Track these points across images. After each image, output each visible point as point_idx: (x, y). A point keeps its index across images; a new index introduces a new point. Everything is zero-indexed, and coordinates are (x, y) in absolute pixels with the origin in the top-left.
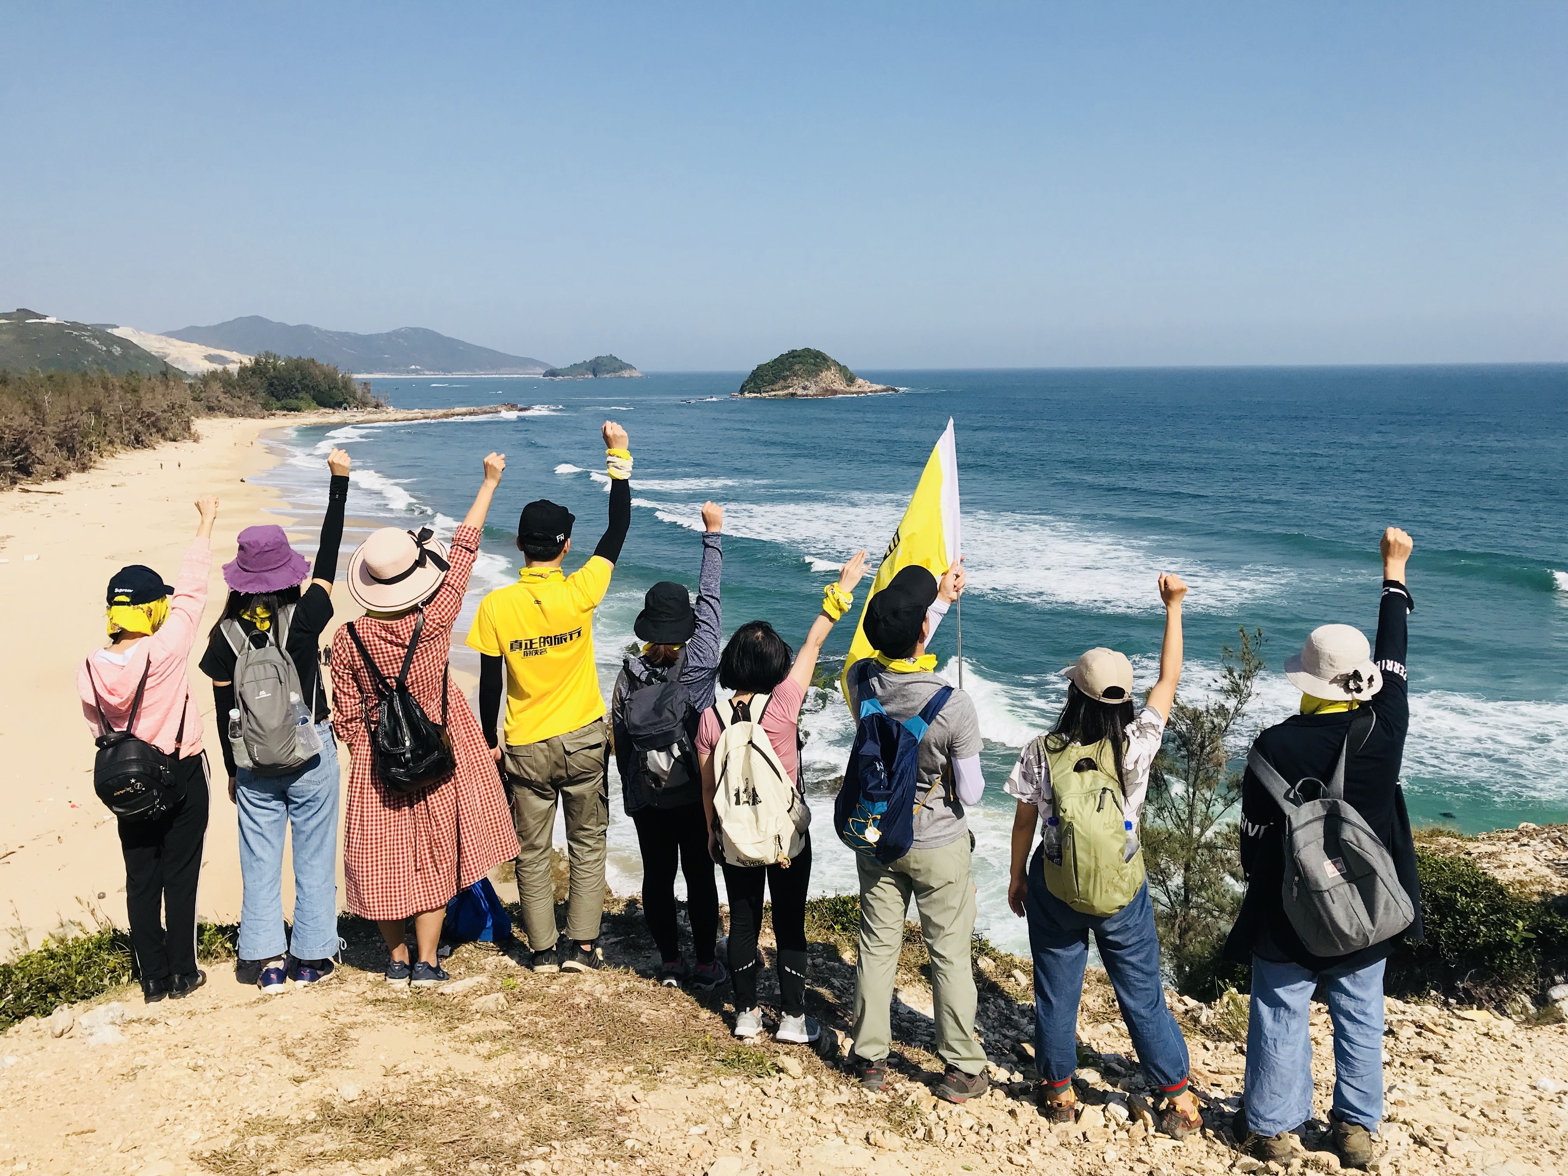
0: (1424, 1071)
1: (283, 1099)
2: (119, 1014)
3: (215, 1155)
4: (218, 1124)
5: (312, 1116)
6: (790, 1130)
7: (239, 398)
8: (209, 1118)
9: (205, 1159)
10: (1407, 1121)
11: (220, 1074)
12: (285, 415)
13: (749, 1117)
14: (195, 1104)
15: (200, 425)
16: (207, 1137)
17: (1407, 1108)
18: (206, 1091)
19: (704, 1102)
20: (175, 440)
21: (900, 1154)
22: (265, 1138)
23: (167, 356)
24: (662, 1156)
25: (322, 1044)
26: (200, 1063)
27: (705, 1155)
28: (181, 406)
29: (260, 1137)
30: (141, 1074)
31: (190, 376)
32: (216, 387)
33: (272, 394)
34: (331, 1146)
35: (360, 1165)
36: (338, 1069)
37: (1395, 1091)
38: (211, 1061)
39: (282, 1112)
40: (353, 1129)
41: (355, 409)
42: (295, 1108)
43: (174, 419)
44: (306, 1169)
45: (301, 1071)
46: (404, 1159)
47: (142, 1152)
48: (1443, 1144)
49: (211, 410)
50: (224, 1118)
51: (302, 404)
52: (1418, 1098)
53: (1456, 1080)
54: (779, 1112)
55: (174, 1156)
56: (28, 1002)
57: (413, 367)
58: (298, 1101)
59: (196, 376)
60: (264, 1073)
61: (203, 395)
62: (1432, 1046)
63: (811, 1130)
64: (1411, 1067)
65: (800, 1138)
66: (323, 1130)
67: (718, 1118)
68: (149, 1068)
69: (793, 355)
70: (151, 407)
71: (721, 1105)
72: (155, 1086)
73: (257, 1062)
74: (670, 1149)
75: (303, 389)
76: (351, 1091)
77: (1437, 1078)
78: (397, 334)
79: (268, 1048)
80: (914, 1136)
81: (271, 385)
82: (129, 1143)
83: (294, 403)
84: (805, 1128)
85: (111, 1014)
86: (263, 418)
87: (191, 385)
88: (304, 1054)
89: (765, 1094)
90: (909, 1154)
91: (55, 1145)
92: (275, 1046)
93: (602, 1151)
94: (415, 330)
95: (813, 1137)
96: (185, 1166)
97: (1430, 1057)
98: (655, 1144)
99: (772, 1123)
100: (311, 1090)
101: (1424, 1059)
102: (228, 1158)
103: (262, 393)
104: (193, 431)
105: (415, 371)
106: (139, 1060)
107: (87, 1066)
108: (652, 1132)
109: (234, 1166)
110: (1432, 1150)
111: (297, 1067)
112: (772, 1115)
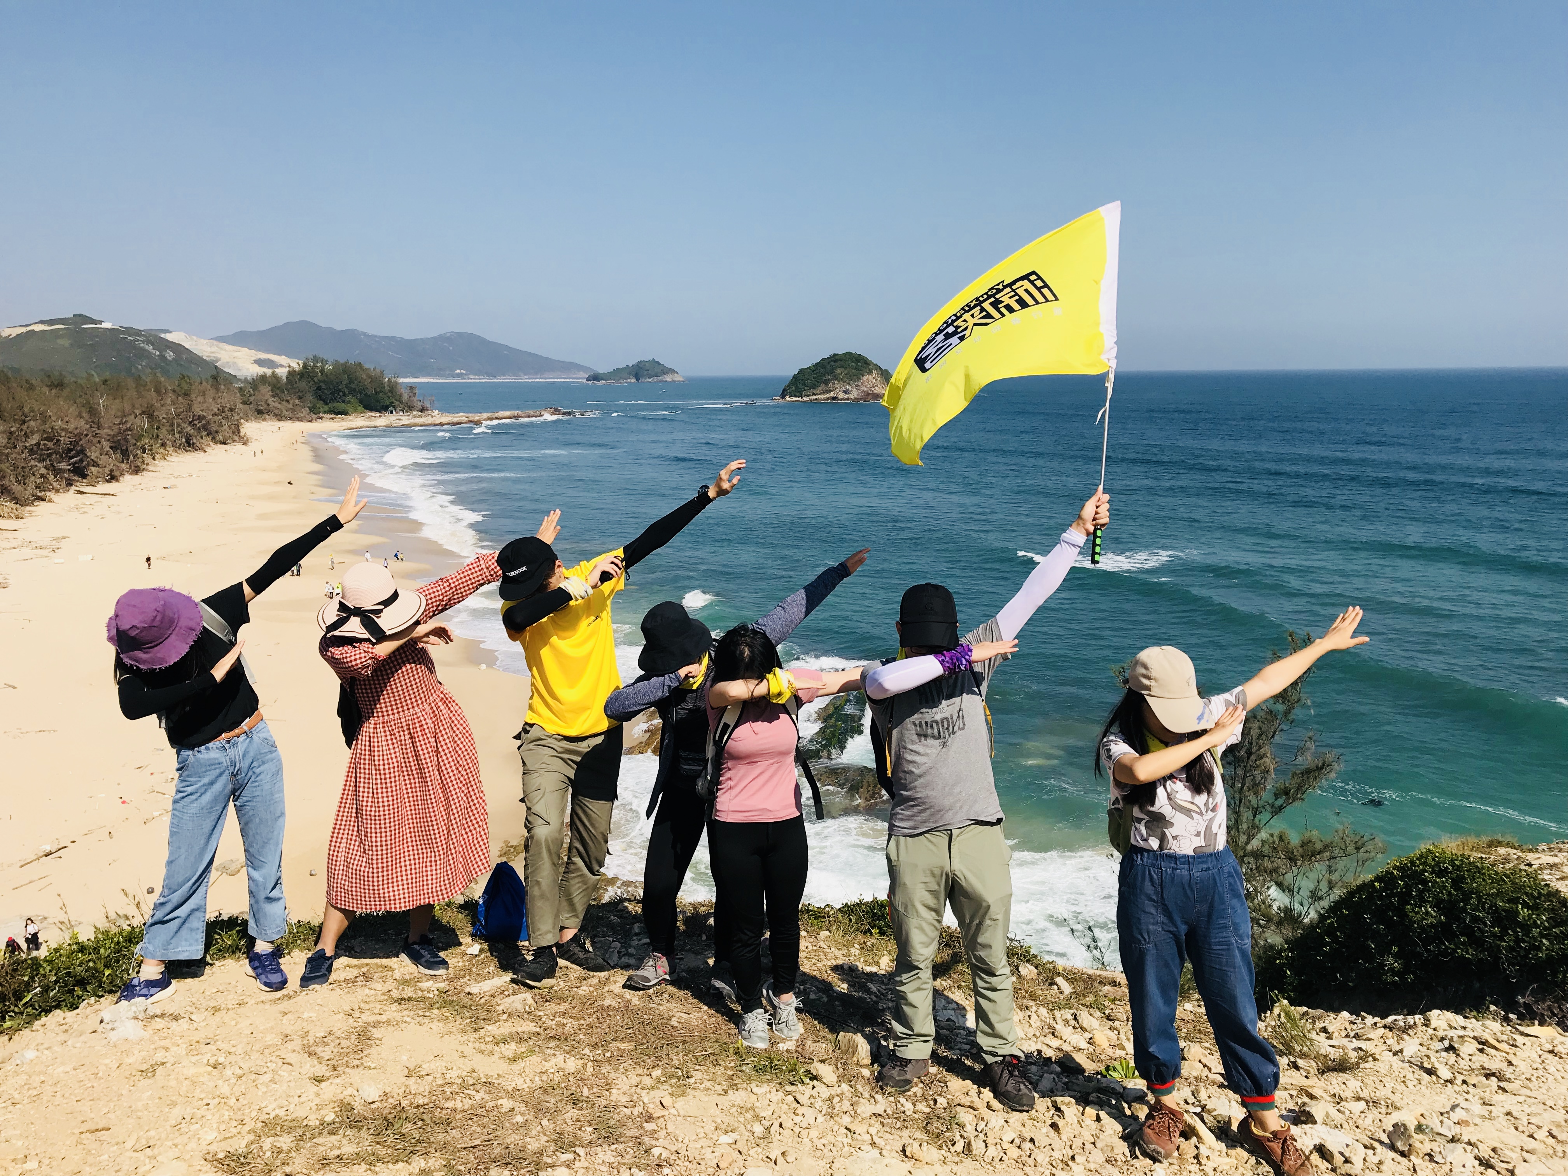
0: (1488, 1090)
1: (302, 1099)
2: (142, 1008)
3: (229, 1155)
4: (235, 1123)
5: (330, 1117)
6: (823, 1141)
7: (288, 401)
8: (226, 1117)
9: (220, 1162)
10: (1472, 1141)
11: (240, 1072)
12: (332, 418)
13: (781, 1126)
14: (213, 1102)
15: (250, 428)
16: (222, 1137)
17: (1471, 1128)
18: (225, 1089)
19: (734, 1110)
20: (224, 443)
21: (938, 1168)
22: (281, 1139)
23: (218, 360)
24: (690, 1166)
25: (345, 1043)
26: (221, 1060)
27: (735, 1165)
28: (231, 410)
29: (277, 1138)
30: (160, 1071)
31: (240, 380)
32: (265, 391)
33: (320, 398)
34: (348, 1149)
35: (377, 1169)
36: (360, 1069)
37: (1458, 1110)
38: (231, 1058)
39: (300, 1113)
40: (372, 1131)
41: (401, 413)
42: (314, 1108)
43: (224, 422)
44: (322, 1172)
45: (322, 1070)
46: (423, 1164)
47: (156, 1151)
48: (1510, 1167)
49: (260, 413)
50: (242, 1118)
51: (349, 408)
52: (1483, 1117)
53: (1521, 1099)
54: (812, 1121)
55: (188, 1157)
56: (55, 996)
57: (458, 371)
58: (317, 1101)
59: (246, 380)
60: (285, 1071)
61: (252, 399)
62: (1495, 1063)
63: (845, 1141)
64: (1474, 1085)
65: (834, 1149)
66: (341, 1132)
67: (749, 1126)
68: (168, 1065)
69: (835, 359)
70: (202, 411)
71: (751, 1112)
72: (173, 1083)
73: (278, 1060)
74: (698, 1158)
75: (350, 393)
76: (372, 1093)
77: (1501, 1097)
78: (442, 338)
79: (290, 1046)
80: (952, 1149)
81: (319, 388)
82: (144, 1142)
83: (342, 406)
84: (839, 1138)
85: (134, 1008)
86: (311, 421)
87: (241, 388)
88: (326, 1053)
89: (798, 1103)
90: (947, 1168)
91: (68, 1143)
92: (297, 1044)
93: (628, 1159)
94: (460, 335)
95: (847, 1148)
96: (199, 1168)
97: (1494, 1074)
98: (683, 1152)
99: (804, 1133)
100: (331, 1090)
101: (1487, 1076)
102: (242, 1159)
103: (310, 397)
104: (242, 434)
105: (459, 375)
106: (159, 1056)
107: (107, 1061)
108: (680, 1140)
109: (248, 1168)
110: (1498, 1173)
111: (318, 1066)
112: (804, 1125)
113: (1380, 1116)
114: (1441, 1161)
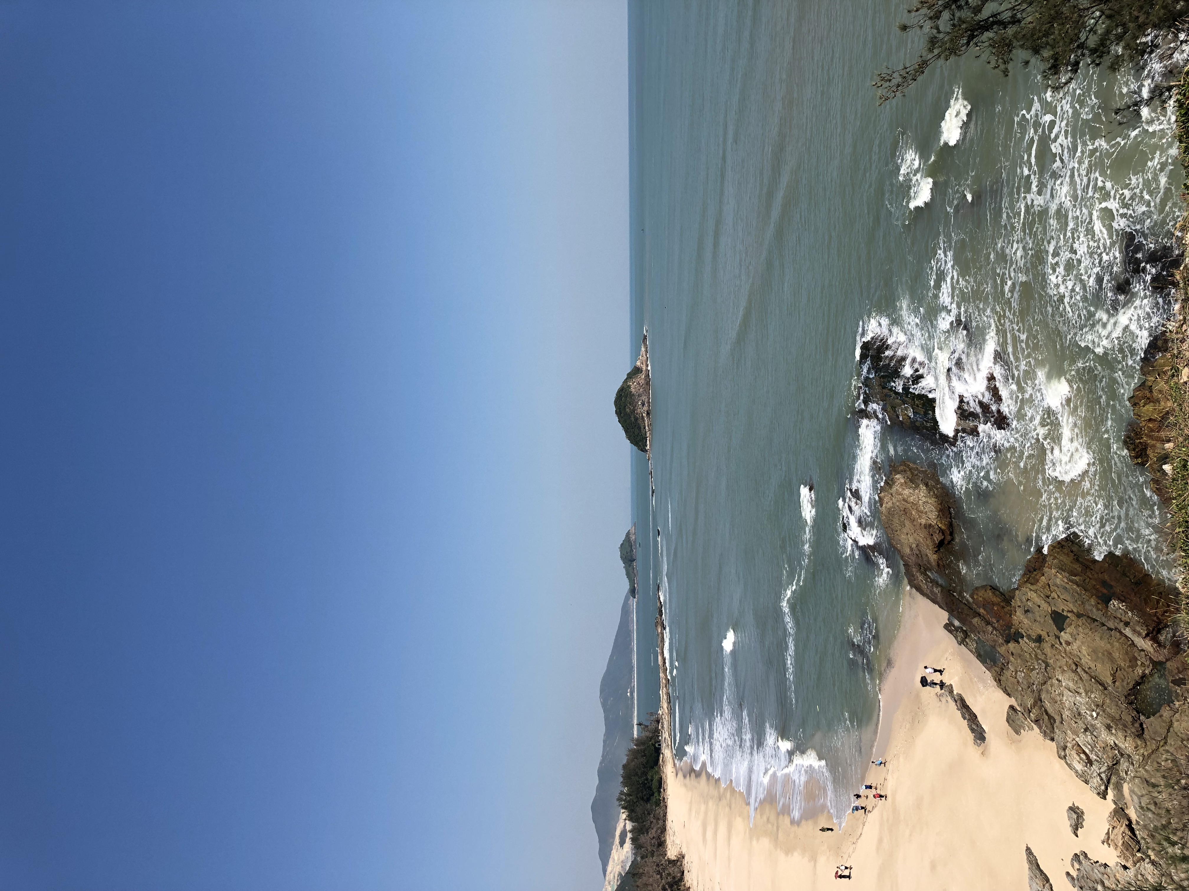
7: (651, 822)
12: (664, 790)
15: (672, 853)
20: (683, 872)
23: (620, 874)
28: (658, 865)
31: (635, 858)
32: (643, 839)
33: (648, 800)
41: (660, 738)
43: (667, 872)
49: (661, 844)
51: (656, 777)
57: (629, 694)
59: (635, 854)
61: (650, 850)
69: (619, 413)
70: (658, 886)
78: (604, 705)
81: (642, 799)
83: (655, 783)
86: (666, 807)
87: (642, 858)
94: (602, 691)
103: (648, 806)
105: (632, 693)
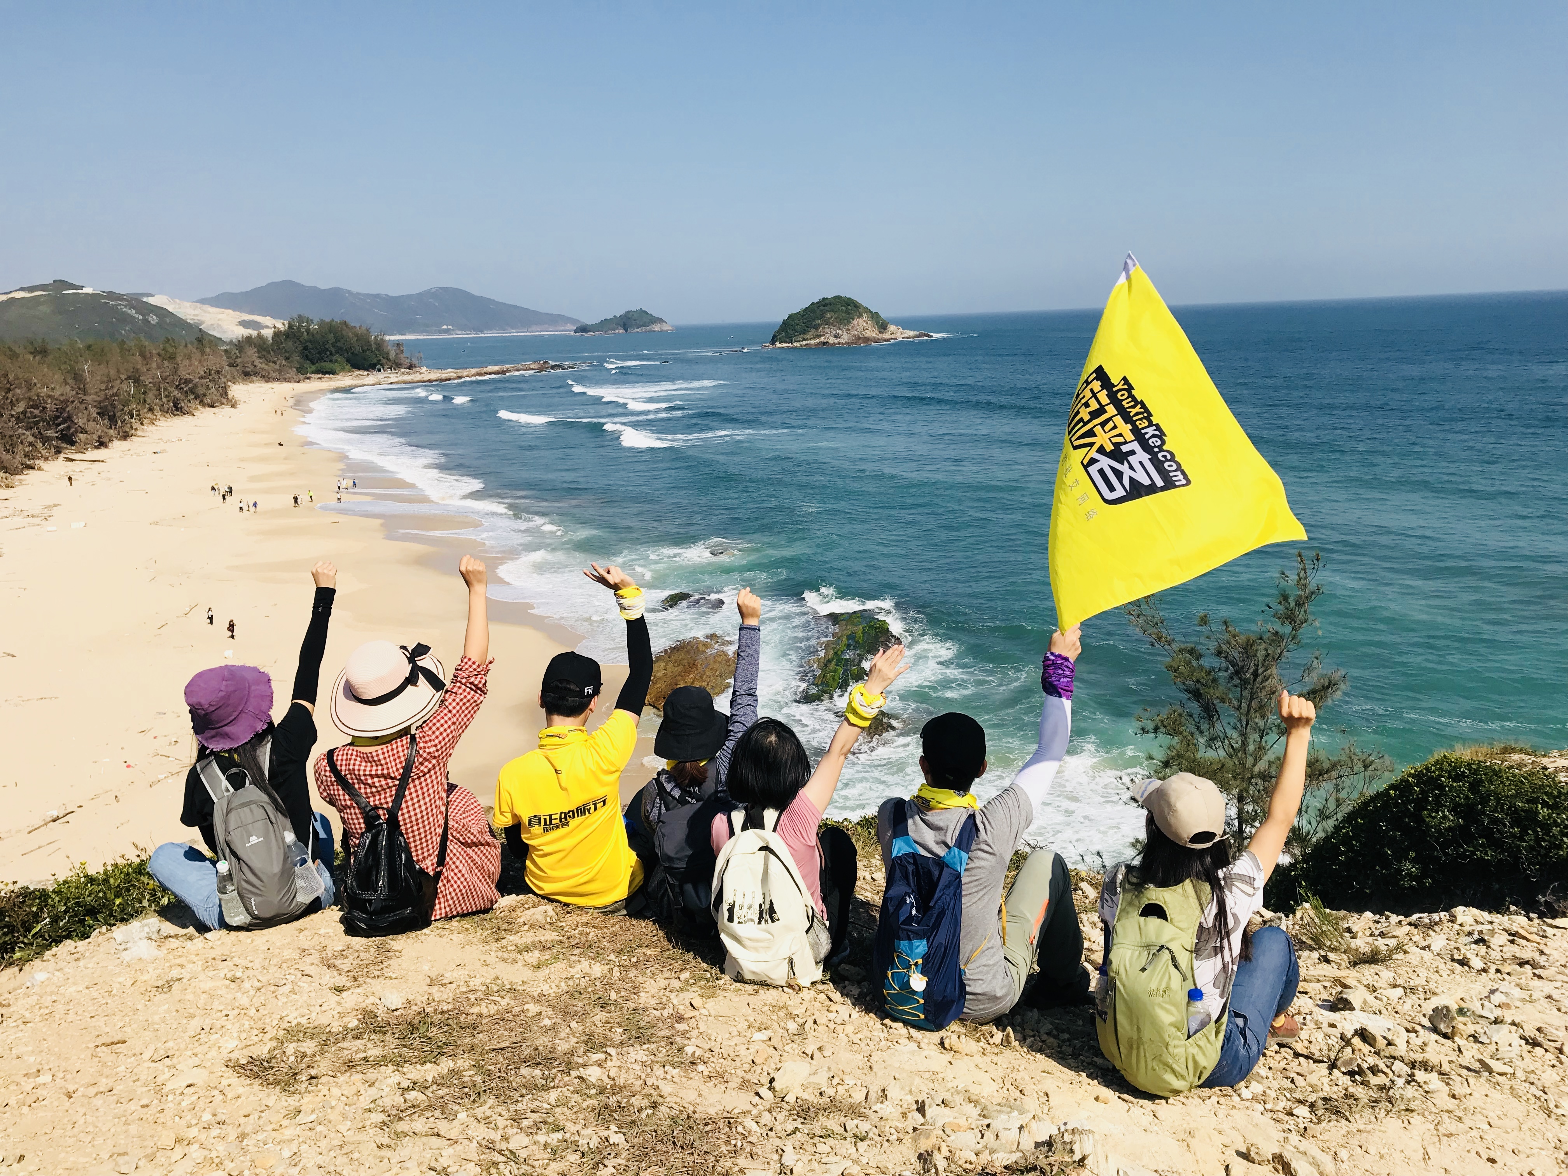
0: (1523, 977)
1: (324, 1008)
2: (155, 929)
3: (252, 1060)
4: (256, 1032)
5: (354, 1023)
6: (859, 1036)
7: (275, 362)
8: (247, 1026)
9: (242, 1067)
10: (1517, 1022)
11: (259, 985)
12: (320, 378)
13: (815, 1022)
14: (232, 1014)
15: (237, 390)
16: (243, 1045)
17: (1513, 1011)
18: (244, 1001)
19: (766, 1009)
20: (213, 406)
21: (978, 1059)
22: (304, 1044)
23: (202, 323)
24: (725, 1062)
25: (363, 955)
26: (239, 974)
27: (770, 1060)
28: (218, 372)
29: (300, 1044)
30: (176, 986)
31: (224, 342)
32: (251, 353)
33: (307, 358)
34: (374, 1052)
35: (405, 1070)
36: (381, 979)
37: (1497, 994)
38: (250, 973)
39: (323, 1020)
40: (397, 1036)
41: (389, 371)
42: (337, 1016)
43: (211, 385)
44: (348, 1074)
45: (341, 981)
46: (451, 1064)
47: (175, 1060)
48: (1558, 1045)
49: (247, 375)
50: (263, 1026)
51: (336, 366)
52: (1524, 1000)
53: (1558, 984)
54: (847, 1018)
55: (208, 1064)
56: (64, 926)
57: (445, 327)
58: (339, 1009)
59: (231, 342)
60: (304, 983)
61: (239, 360)
62: (1527, 952)
63: (882, 1035)
64: (1509, 974)
65: (871, 1043)
66: (366, 1036)
67: (782, 1024)
68: (184, 981)
69: (824, 303)
70: (188, 374)
71: (784, 1011)
72: (190, 997)
73: (297, 972)
74: (732, 1055)
75: (337, 352)
76: (395, 1000)
77: (1536, 982)
78: (428, 294)
79: (308, 960)
80: (991, 1041)
81: (305, 348)
82: (162, 1053)
83: (328, 365)
84: (875, 1033)
85: (146, 929)
86: (298, 382)
87: (226, 351)
88: (345, 965)
89: (831, 1000)
90: (987, 1059)
91: (82, 1056)
92: (315, 957)
93: (661, 1057)
94: (446, 289)
95: (884, 1043)
96: (220, 1074)
97: (1527, 962)
98: (717, 1050)
99: (839, 1029)
100: (352, 999)
101: (1521, 964)
102: (265, 1064)
103: (296, 358)
104: (230, 397)
105: (447, 331)
106: (175, 973)
107: (121, 979)
108: (713, 1038)
109: (272, 1072)
110: (1546, 1051)
111: (338, 977)
112: (839, 1021)
113: (1419, 1002)
114: (1486, 1041)
